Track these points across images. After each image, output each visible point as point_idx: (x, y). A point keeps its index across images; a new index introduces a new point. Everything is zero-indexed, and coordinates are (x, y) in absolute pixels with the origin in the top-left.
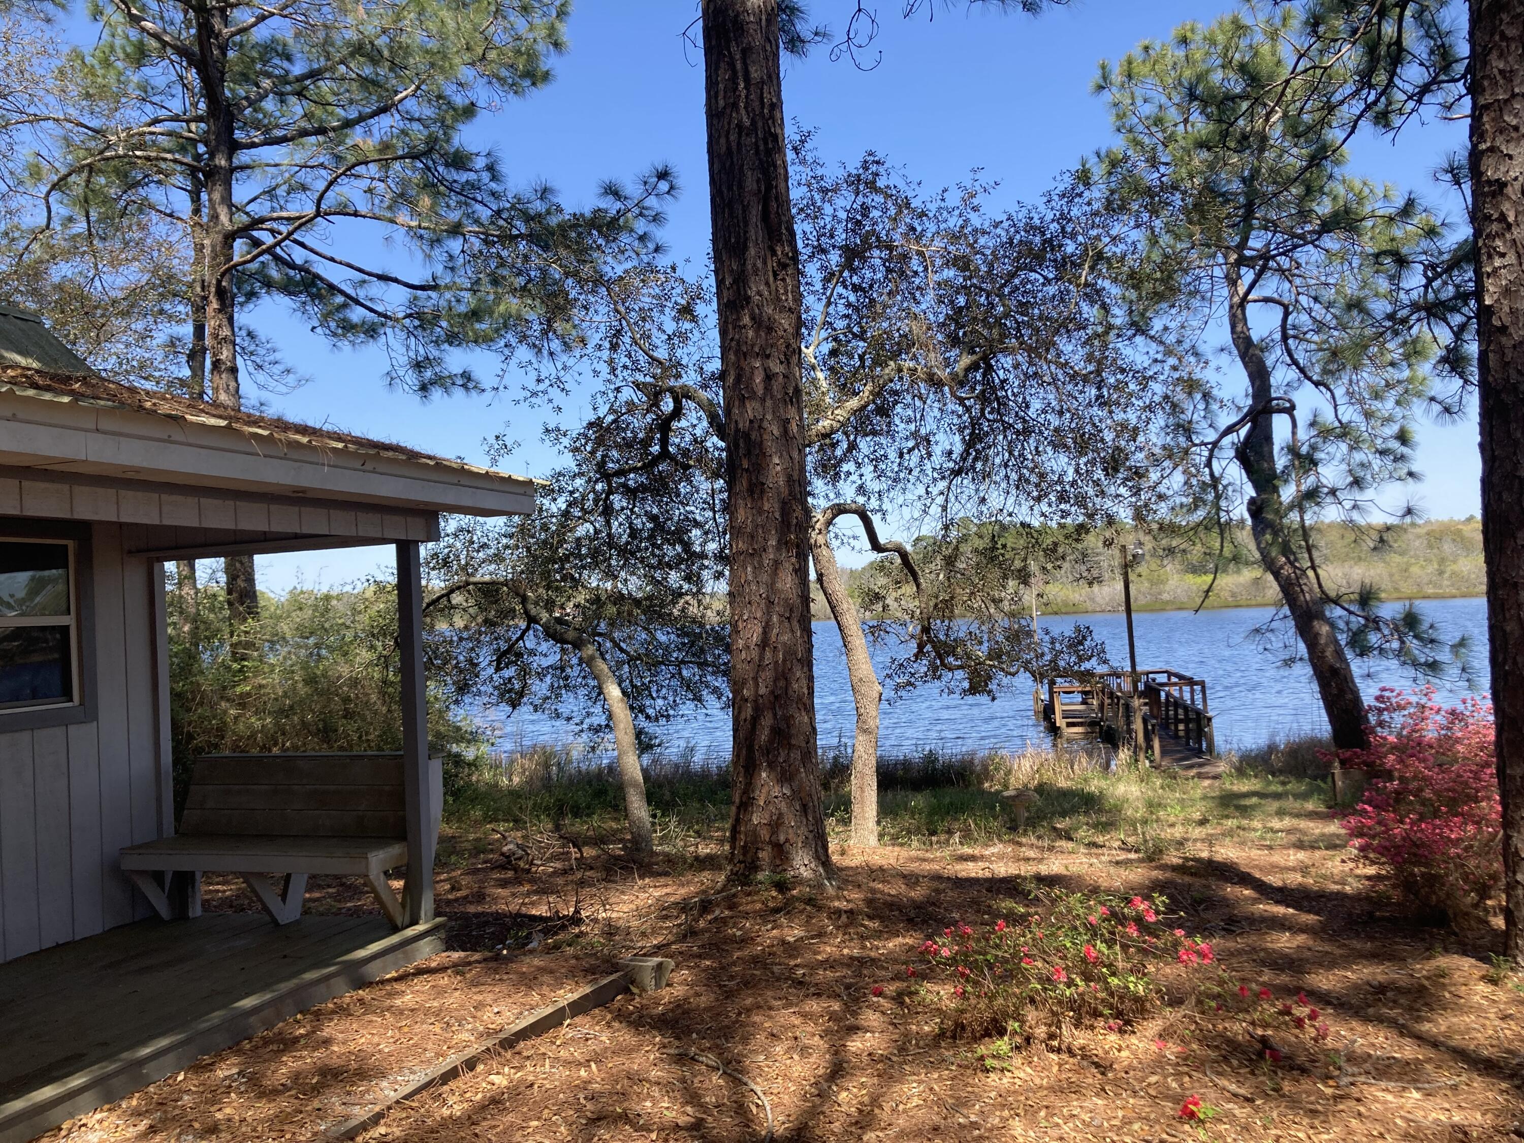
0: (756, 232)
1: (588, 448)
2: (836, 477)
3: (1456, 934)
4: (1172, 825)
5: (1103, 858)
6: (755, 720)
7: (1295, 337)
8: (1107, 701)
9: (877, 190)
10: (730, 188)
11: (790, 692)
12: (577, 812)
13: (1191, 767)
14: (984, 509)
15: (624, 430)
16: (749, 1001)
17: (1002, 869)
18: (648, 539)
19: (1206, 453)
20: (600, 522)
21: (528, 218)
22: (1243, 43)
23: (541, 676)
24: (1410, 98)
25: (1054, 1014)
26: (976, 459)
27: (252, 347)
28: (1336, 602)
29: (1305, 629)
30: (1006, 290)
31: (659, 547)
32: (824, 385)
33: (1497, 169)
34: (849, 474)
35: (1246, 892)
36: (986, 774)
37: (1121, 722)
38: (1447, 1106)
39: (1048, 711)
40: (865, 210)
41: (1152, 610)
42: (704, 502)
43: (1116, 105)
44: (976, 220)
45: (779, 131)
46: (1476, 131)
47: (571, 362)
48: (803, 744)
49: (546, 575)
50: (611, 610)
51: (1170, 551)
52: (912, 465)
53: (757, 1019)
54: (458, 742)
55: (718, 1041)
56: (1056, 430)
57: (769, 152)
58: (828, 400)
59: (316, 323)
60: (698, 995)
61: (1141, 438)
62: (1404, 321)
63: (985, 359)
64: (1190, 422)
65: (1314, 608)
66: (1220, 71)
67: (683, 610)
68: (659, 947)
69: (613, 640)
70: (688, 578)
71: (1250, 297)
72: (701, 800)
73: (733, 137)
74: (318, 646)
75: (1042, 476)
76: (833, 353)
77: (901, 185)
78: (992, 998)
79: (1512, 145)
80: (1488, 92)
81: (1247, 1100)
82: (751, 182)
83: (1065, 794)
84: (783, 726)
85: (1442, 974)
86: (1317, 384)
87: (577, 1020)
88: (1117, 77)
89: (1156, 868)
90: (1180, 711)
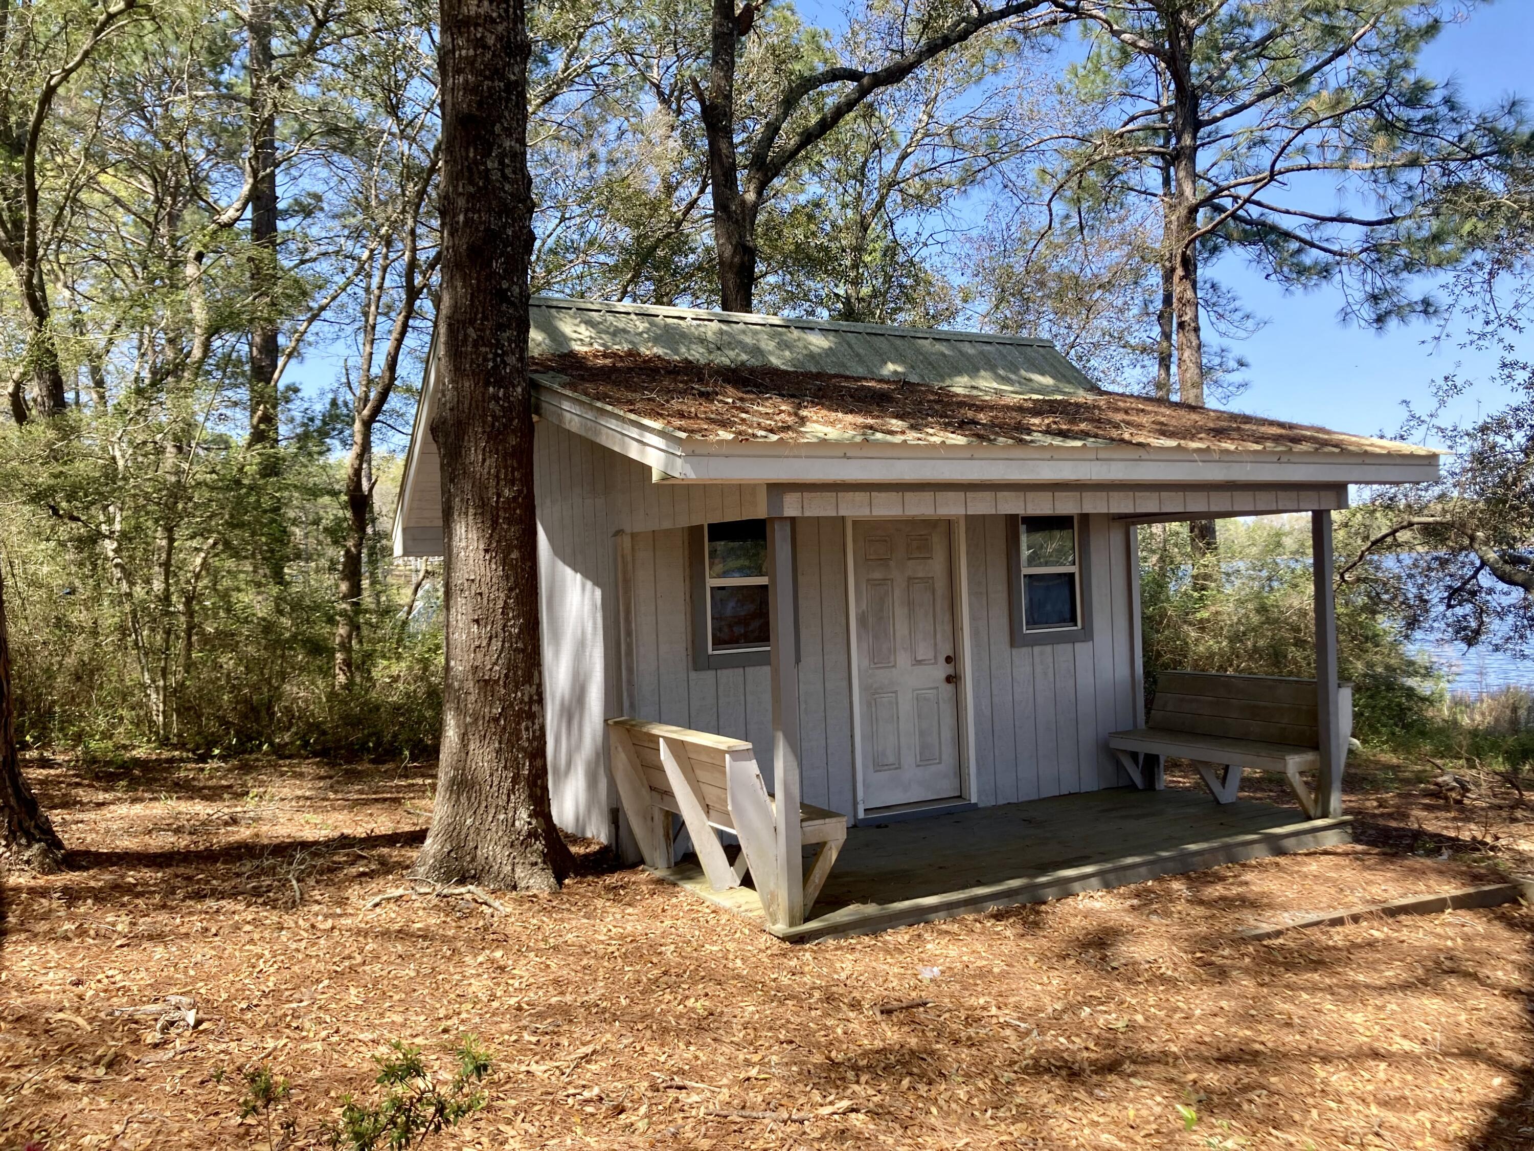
27: (1215, 299)
54: (1410, 675)
59: (1271, 271)
74: (1270, 579)
87: (1460, 911)
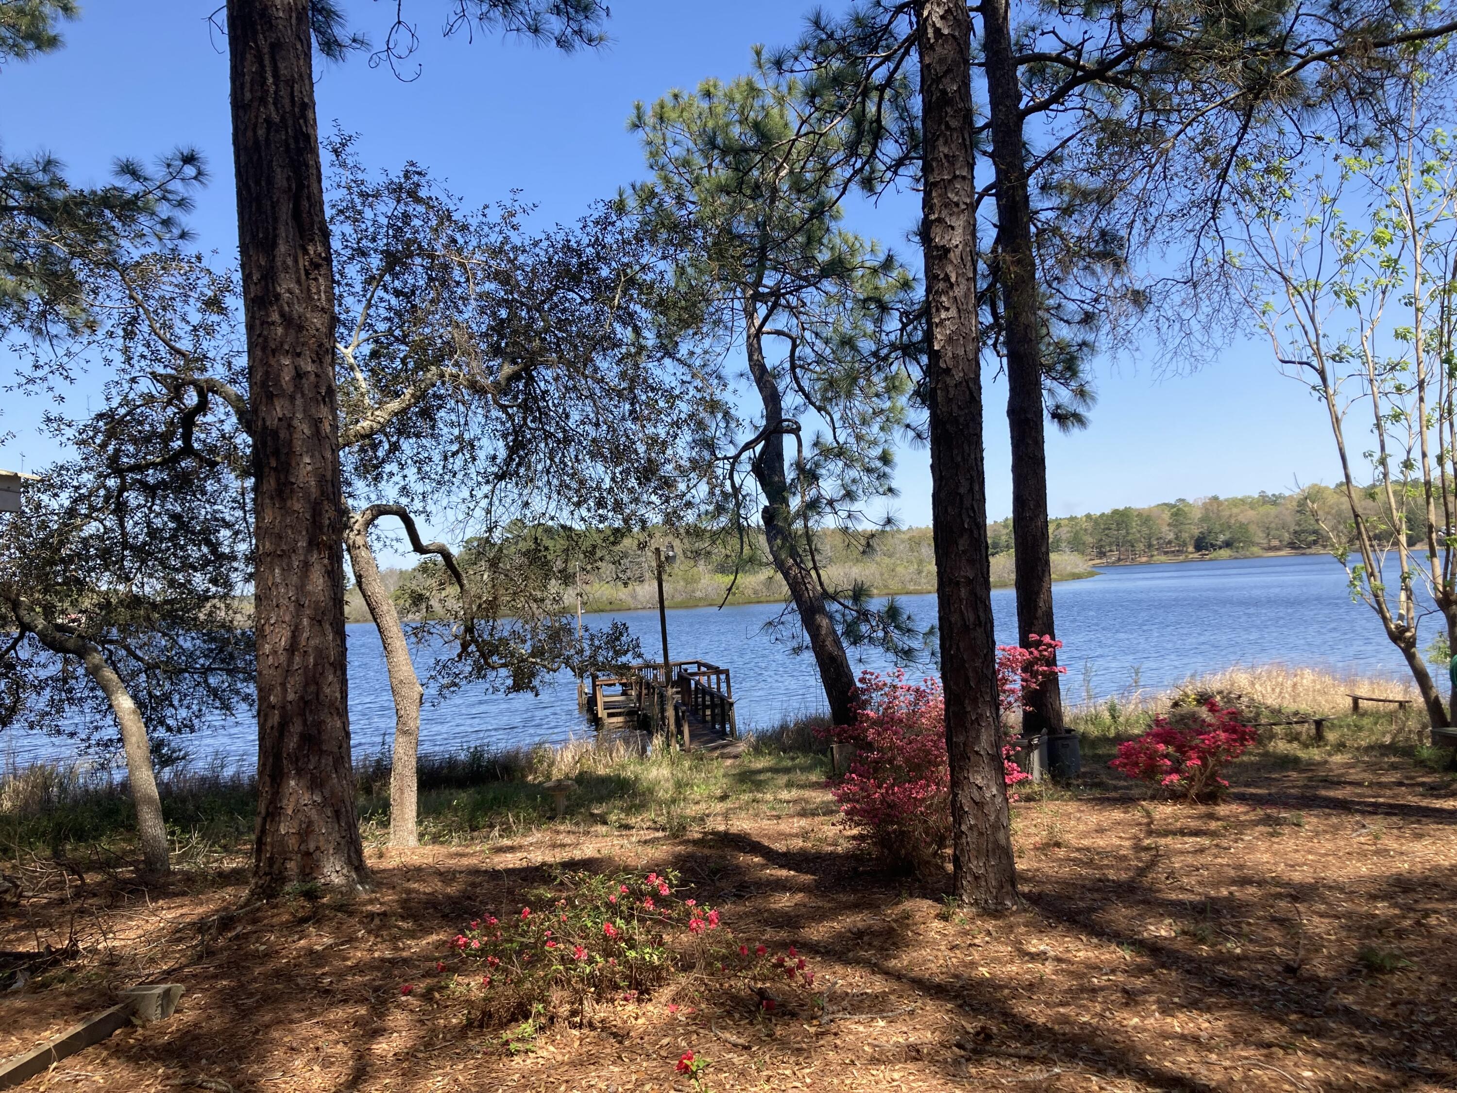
0: (285, 233)
1: (98, 441)
2: (377, 479)
3: (919, 881)
4: (697, 803)
5: (634, 839)
6: (283, 726)
7: (801, 367)
8: (644, 692)
9: (418, 200)
10: (258, 183)
11: (322, 697)
12: (80, 835)
13: (715, 748)
14: (527, 512)
15: (141, 423)
16: (268, 1018)
17: (537, 857)
18: (170, 539)
19: (728, 467)
20: (111, 521)
21: (27, 188)
22: (757, 104)
23: (38, 688)
24: (888, 169)
25: (576, 991)
26: (519, 465)
28: (834, 597)
29: (809, 622)
30: (546, 307)
31: (182, 548)
32: (364, 385)
33: (943, 237)
34: (391, 474)
35: (756, 860)
36: (532, 769)
37: (657, 709)
38: (905, 1029)
39: (591, 703)
40: (406, 217)
41: (687, 607)
42: (234, 501)
43: (650, 143)
44: (516, 239)
45: (311, 131)
46: (927, 204)
47: (76, 348)
48: (336, 750)
49: (43, 578)
50: (123, 614)
51: (697, 554)
52: (456, 468)
53: (276, 1035)
55: (231, 1064)
56: (594, 440)
57: (300, 151)
58: (367, 401)
60: (209, 1018)
61: (669, 452)
62: (886, 358)
63: (526, 369)
64: (713, 438)
65: (816, 604)
66: (738, 125)
67: (210, 614)
68: (168, 973)
69: (127, 648)
70: (214, 581)
71: (765, 329)
72: (231, 813)
73: (261, 132)
75: (582, 483)
76: (374, 354)
77: (443, 198)
78: (520, 982)
79: (954, 218)
80: (936, 172)
81: (746, 1048)
82: (280, 177)
83: (604, 781)
84: (314, 732)
85: (907, 916)
86: (819, 409)
87: (65, 1061)
88: (650, 119)
89: (680, 843)
90: (708, 698)
